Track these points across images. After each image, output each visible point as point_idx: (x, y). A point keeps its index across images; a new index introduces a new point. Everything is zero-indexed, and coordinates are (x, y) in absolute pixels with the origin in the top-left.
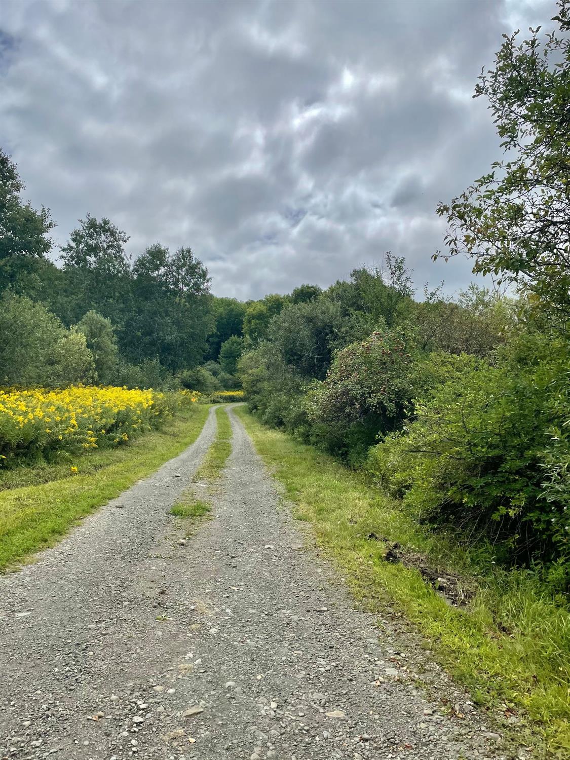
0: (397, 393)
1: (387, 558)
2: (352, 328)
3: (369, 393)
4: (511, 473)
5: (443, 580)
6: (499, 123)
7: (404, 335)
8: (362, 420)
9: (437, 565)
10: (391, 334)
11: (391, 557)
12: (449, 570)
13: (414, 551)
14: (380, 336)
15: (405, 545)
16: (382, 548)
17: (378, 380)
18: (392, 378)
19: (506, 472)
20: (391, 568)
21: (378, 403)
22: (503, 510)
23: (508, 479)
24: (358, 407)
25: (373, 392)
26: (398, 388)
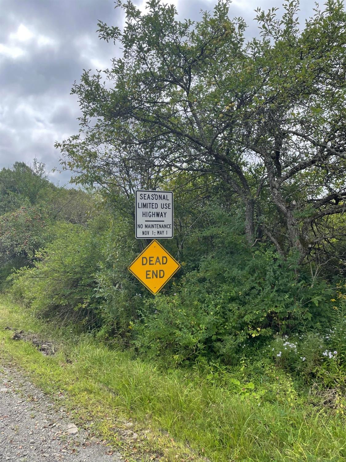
0: (34, 245)
1: (14, 339)
2: (9, 202)
3: (16, 245)
4: (85, 286)
5: (45, 345)
6: (83, 110)
7: (41, 210)
8: (11, 262)
9: (43, 338)
10: (33, 208)
11: (17, 338)
12: (50, 340)
13: (32, 333)
14: (25, 210)
15: (27, 331)
16: (12, 333)
17: (23, 237)
18: (32, 236)
19: (82, 285)
20: (15, 343)
21: (22, 250)
22: (80, 305)
23: (83, 289)
24: (8, 253)
25: (19, 244)
26: (35, 242)
